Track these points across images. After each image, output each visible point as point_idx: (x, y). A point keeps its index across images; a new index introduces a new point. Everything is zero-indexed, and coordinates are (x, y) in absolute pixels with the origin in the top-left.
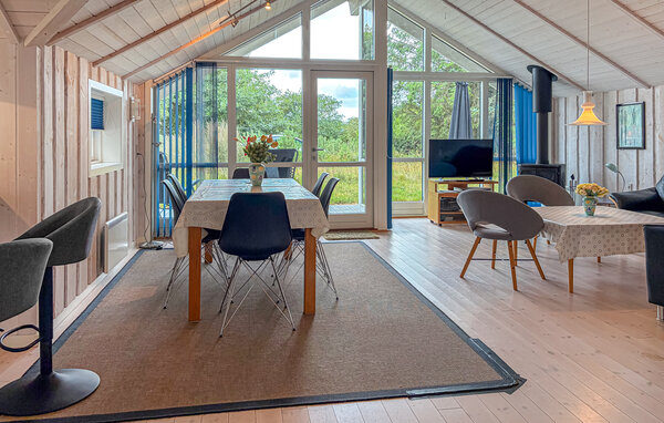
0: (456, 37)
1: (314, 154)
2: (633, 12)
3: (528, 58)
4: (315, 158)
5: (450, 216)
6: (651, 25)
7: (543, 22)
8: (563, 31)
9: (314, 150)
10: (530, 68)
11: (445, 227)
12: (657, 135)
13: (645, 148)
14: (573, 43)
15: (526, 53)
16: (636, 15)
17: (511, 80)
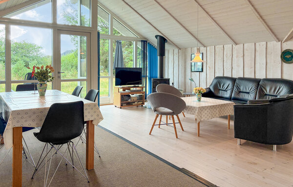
0: (124, 20)
1: (59, 75)
2: (209, 15)
3: (157, 32)
4: (59, 77)
5: (125, 103)
6: (215, 21)
7: (169, 16)
8: (177, 21)
9: (59, 73)
10: (156, 37)
11: (123, 109)
12: (208, 66)
13: (202, 71)
14: (180, 26)
15: (157, 29)
16: (210, 17)
17: (147, 41)
